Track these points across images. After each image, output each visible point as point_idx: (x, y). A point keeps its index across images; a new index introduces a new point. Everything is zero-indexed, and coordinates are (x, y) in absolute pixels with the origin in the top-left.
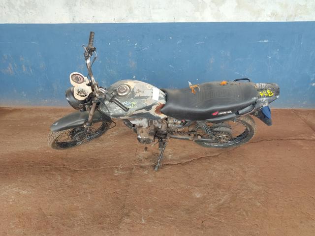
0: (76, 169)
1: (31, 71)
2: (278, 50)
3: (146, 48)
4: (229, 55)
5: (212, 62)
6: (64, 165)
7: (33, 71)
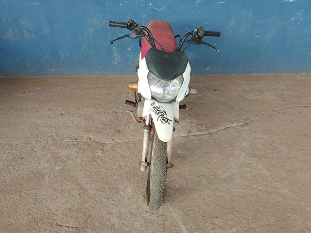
0: (104, 142)
1: (34, 37)
2: (303, 11)
3: (161, 9)
4: (250, 16)
5: (231, 24)
6: (90, 139)
7: (35, 36)
